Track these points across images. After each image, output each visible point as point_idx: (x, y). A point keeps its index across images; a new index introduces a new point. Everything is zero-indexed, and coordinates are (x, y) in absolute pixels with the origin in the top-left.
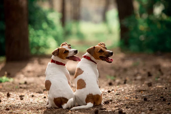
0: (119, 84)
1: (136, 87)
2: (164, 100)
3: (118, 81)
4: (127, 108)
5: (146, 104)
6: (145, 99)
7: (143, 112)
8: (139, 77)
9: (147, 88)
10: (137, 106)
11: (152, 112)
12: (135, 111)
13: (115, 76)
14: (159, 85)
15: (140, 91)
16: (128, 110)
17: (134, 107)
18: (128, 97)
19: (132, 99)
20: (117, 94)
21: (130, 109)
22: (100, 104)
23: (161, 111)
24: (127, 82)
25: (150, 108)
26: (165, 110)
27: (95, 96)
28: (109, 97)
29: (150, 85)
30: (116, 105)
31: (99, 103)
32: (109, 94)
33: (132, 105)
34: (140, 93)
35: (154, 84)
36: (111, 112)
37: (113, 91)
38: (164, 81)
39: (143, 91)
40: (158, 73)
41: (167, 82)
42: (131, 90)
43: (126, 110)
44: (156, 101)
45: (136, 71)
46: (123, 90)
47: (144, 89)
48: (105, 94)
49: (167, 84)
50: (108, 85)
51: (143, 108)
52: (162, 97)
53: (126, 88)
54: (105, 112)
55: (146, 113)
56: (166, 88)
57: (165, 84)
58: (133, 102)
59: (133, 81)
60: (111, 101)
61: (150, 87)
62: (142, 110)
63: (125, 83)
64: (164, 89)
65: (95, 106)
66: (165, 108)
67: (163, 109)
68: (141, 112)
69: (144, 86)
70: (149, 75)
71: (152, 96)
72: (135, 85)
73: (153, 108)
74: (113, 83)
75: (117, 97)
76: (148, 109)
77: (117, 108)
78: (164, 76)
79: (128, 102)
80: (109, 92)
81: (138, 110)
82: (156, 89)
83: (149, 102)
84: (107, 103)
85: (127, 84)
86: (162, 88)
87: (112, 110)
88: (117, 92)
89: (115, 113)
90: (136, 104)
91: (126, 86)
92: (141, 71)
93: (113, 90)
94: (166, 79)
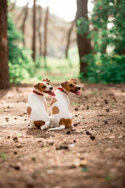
0: (83, 109)
1: (97, 112)
2: (121, 123)
3: (82, 107)
4: (92, 129)
5: (107, 126)
6: (106, 123)
7: (105, 133)
8: (98, 104)
9: (106, 113)
10: (100, 128)
11: (112, 133)
12: (99, 132)
13: (79, 103)
14: (115, 111)
15: (101, 116)
16: (93, 132)
17: (97, 129)
18: (92, 121)
19: (95, 122)
20: (83, 118)
21: (94, 130)
22: (71, 126)
23: (119, 132)
24: (89, 108)
25: (111, 130)
26: (122, 131)
27: (66, 120)
28: (77, 120)
29: (108, 110)
30: (83, 127)
31: (69, 126)
32: (77, 117)
33: (96, 127)
34: (101, 117)
35: (111, 110)
36: (79, 132)
37: (79, 116)
38: (118, 107)
39: (103, 115)
40: (113, 100)
41: (120, 108)
42: (94, 114)
43: (92, 131)
44: (114, 124)
45: (95, 99)
46: (87, 115)
47: (104, 114)
48: (73, 117)
49: (121, 109)
50: (75, 110)
51: (105, 130)
52: (119, 121)
53: (89, 113)
54: (75, 132)
55: (107, 134)
56: (121, 114)
57: (119, 110)
58: (96, 125)
59: (94, 108)
60: (79, 123)
61: (108, 113)
62: (104, 132)
63: (88, 109)
64: (119, 114)
65: (67, 128)
66: (122, 130)
67: (120, 131)
68: (104, 133)
69: (103, 112)
70: (106, 102)
71: (111, 120)
72: (96, 111)
73: (112, 130)
74: (78, 109)
75: (83, 120)
76: (108, 130)
77: (84, 130)
78: (118, 103)
79: (93, 125)
80: (76, 116)
81: (101, 131)
82: (113, 114)
83: (109, 125)
84: (75, 125)
85: (89, 110)
86: (118, 114)
87: (81, 131)
88: (82, 116)
89: (83, 133)
90: (99, 126)
91: (89, 111)
92: (99, 99)
93: (79, 114)
94: (119, 105)
